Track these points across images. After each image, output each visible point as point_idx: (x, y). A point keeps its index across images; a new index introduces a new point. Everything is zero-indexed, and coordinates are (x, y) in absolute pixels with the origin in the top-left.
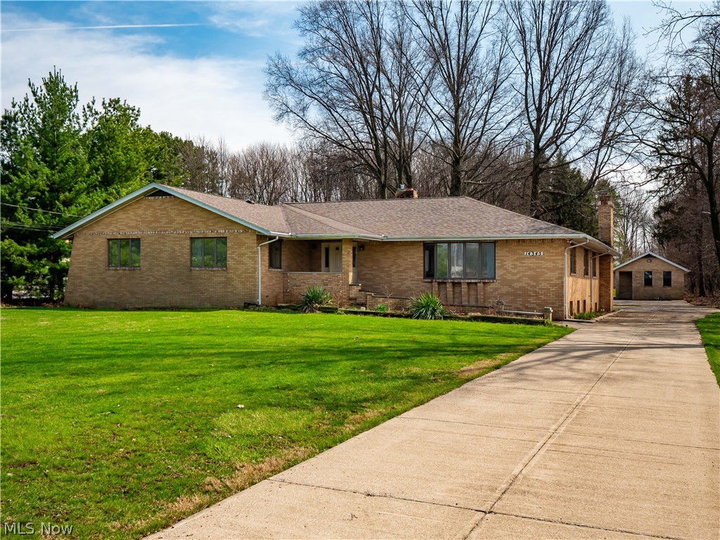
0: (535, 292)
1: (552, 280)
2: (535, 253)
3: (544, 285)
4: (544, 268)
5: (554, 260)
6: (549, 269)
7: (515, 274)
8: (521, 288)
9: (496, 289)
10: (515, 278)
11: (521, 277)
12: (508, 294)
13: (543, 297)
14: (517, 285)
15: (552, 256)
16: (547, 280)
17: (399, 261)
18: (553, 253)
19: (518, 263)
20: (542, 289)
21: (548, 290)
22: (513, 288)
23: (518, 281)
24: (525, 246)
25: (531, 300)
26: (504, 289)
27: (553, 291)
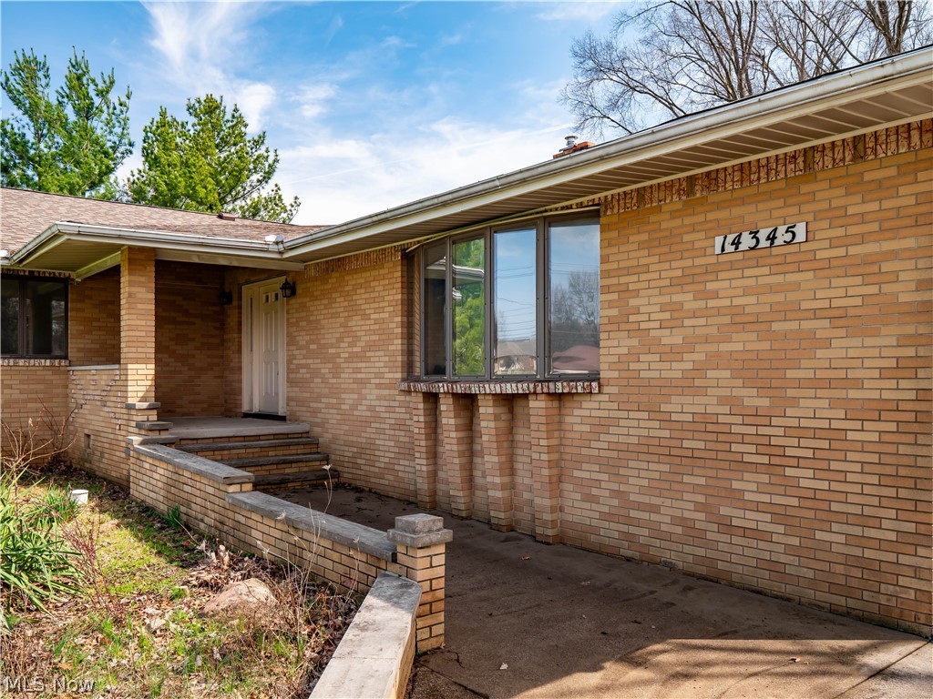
0: (765, 445)
1: (859, 384)
2: (763, 235)
3: (813, 409)
4: (815, 314)
5: (866, 261)
6: (838, 317)
7: (674, 353)
8: (704, 423)
9: (601, 426)
10: (675, 370)
11: (700, 369)
12: (647, 449)
13: (807, 480)
14: (682, 407)
15: (863, 239)
16: (829, 384)
17: (356, 321)
18: (863, 218)
19: (686, 299)
20: (799, 432)
21: (835, 436)
22: (666, 421)
23: (688, 385)
24: (718, 206)
25: (748, 485)
26: (636, 427)
27: (863, 447)
